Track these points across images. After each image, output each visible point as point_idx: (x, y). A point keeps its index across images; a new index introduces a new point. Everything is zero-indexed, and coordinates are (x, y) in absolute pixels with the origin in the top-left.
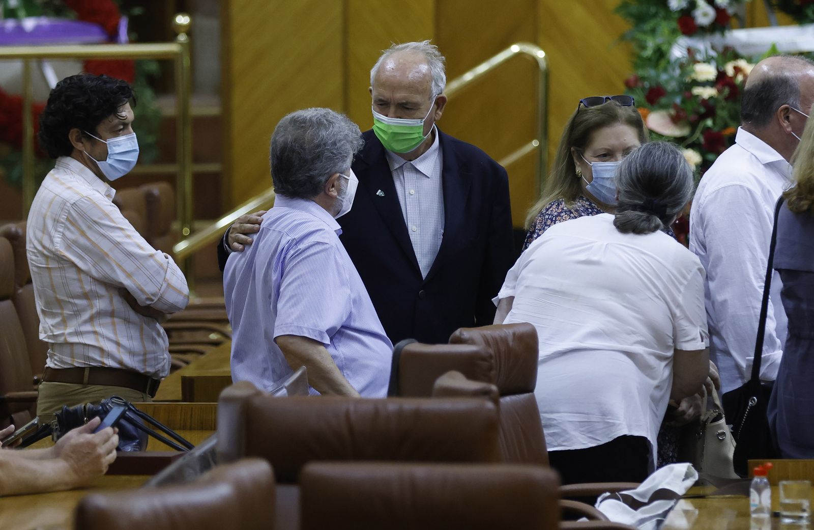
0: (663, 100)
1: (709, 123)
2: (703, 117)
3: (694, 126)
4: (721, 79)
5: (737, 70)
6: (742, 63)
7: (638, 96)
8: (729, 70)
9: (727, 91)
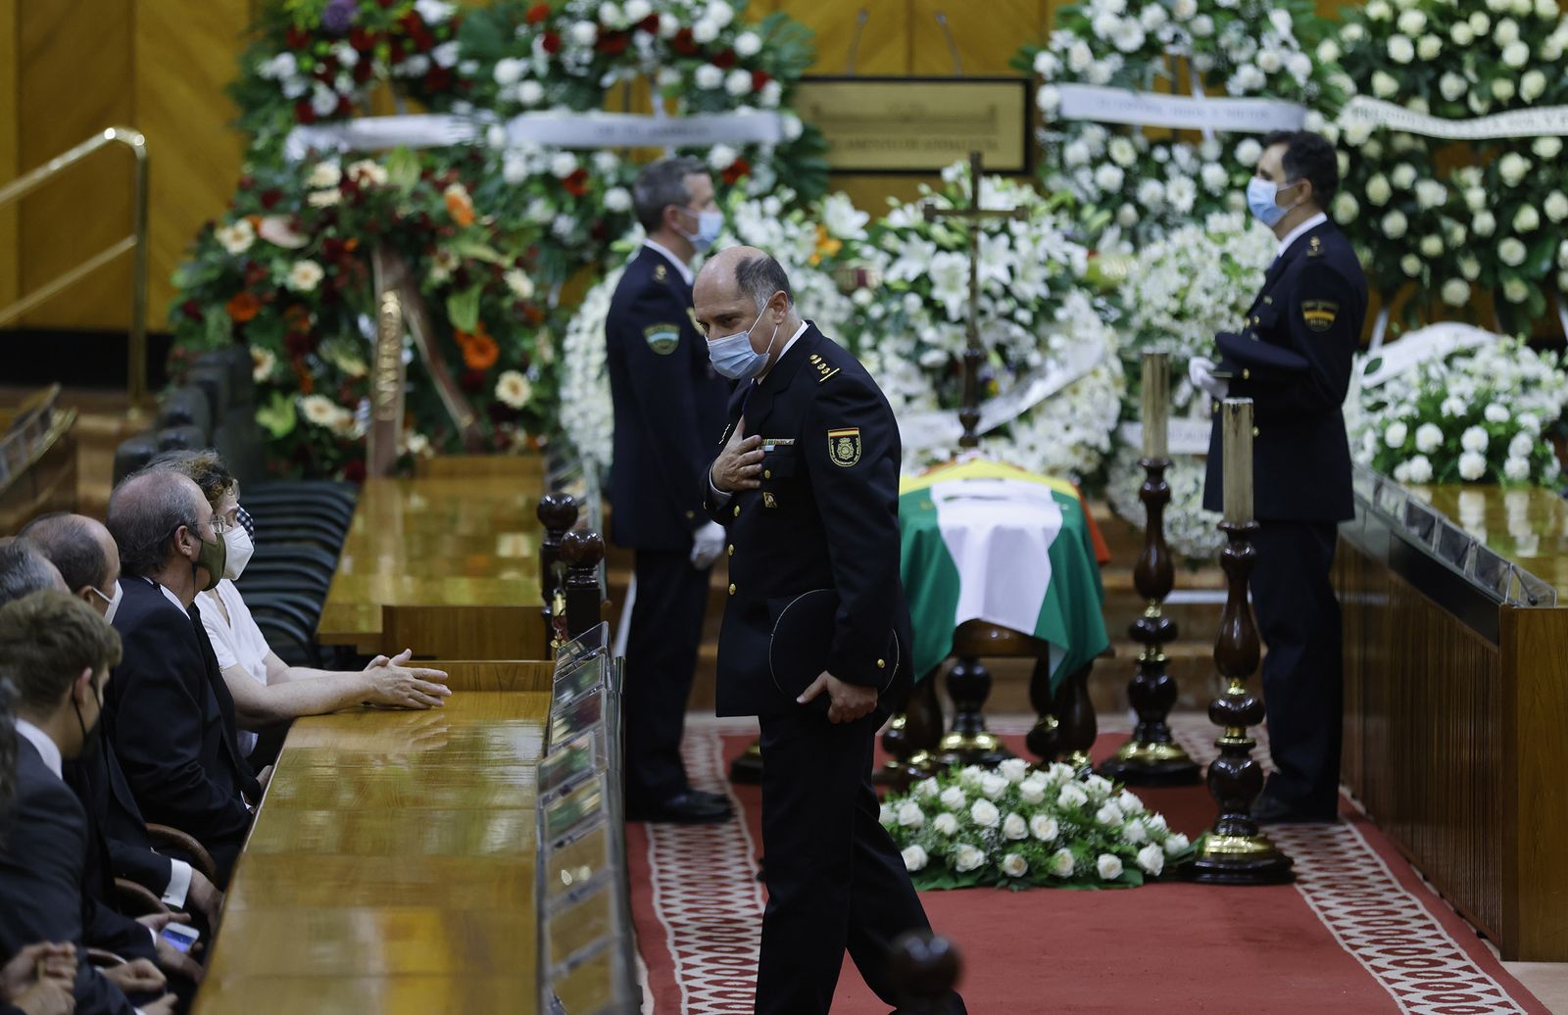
0: (280, 205)
1: (330, 232)
2: (323, 225)
3: (313, 236)
4: (345, 183)
5: (362, 173)
6: (368, 165)
7: (250, 201)
8: (353, 171)
9: (351, 198)
